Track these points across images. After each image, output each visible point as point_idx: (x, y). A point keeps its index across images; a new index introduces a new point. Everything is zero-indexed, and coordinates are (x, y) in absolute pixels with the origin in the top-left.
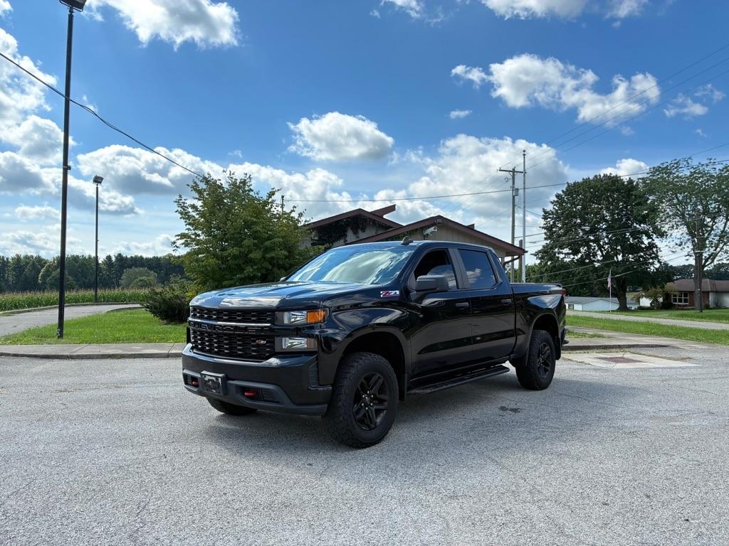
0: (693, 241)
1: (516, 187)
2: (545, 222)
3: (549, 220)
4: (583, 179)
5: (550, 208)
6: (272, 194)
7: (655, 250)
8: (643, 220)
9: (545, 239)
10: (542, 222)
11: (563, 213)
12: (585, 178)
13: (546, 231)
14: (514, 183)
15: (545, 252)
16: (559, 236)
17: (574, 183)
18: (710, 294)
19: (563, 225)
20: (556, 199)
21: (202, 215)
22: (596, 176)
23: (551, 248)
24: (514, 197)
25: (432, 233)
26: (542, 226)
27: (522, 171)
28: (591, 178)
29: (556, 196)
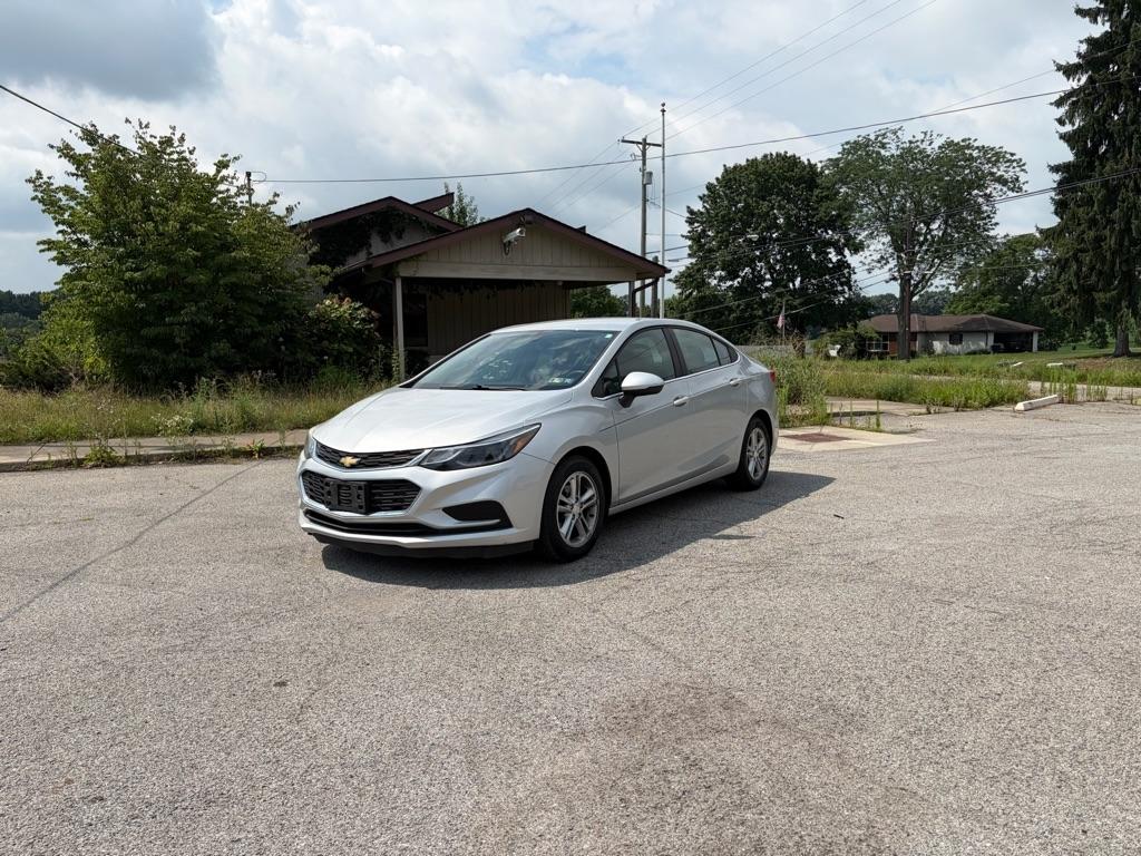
0: (899, 257)
1: (648, 170)
2: (689, 229)
3: (696, 225)
4: (748, 160)
5: (698, 206)
6: (222, 165)
7: (846, 271)
8: (831, 224)
9: (690, 255)
10: (686, 229)
11: (717, 215)
12: (750, 158)
13: (690, 243)
14: (644, 164)
15: (690, 276)
16: (711, 251)
17: (735, 168)
18: (919, 337)
19: (718, 233)
20: (706, 192)
21: (88, 205)
22: (765, 156)
23: (698, 270)
24: (644, 187)
25: (517, 239)
26: (685, 234)
27: (660, 142)
28: (759, 158)
29: (708, 188)
